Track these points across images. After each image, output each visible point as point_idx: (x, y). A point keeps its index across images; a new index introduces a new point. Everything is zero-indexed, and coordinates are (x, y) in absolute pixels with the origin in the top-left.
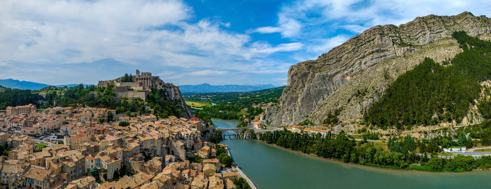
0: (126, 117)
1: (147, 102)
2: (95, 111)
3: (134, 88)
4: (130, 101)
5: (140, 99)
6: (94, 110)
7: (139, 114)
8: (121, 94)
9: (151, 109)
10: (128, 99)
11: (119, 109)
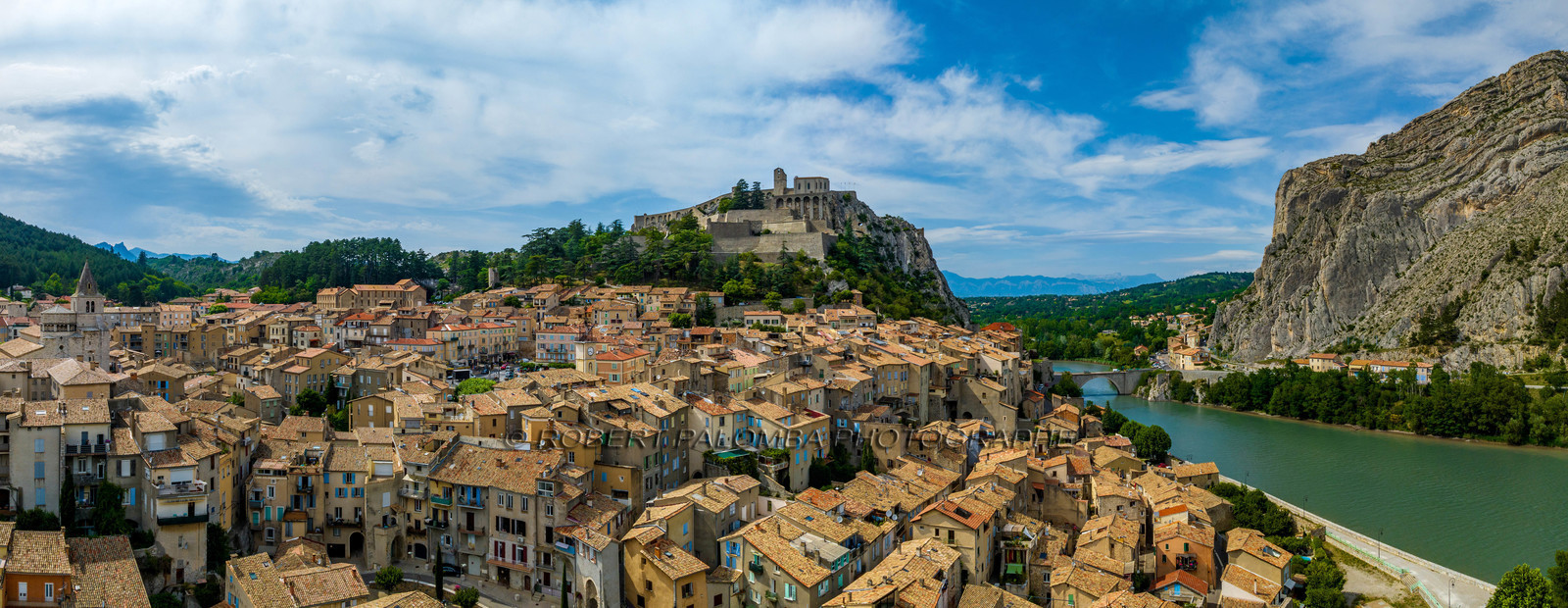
0: (768, 312)
1: (831, 266)
2: (645, 296)
3: (773, 227)
4: (767, 264)
5: (804, 259)
6: (642, 295)
7: (812, 303)
8: (728, 246)
9: (850, 289)
10: (759, 257)
11: (736, 287)
